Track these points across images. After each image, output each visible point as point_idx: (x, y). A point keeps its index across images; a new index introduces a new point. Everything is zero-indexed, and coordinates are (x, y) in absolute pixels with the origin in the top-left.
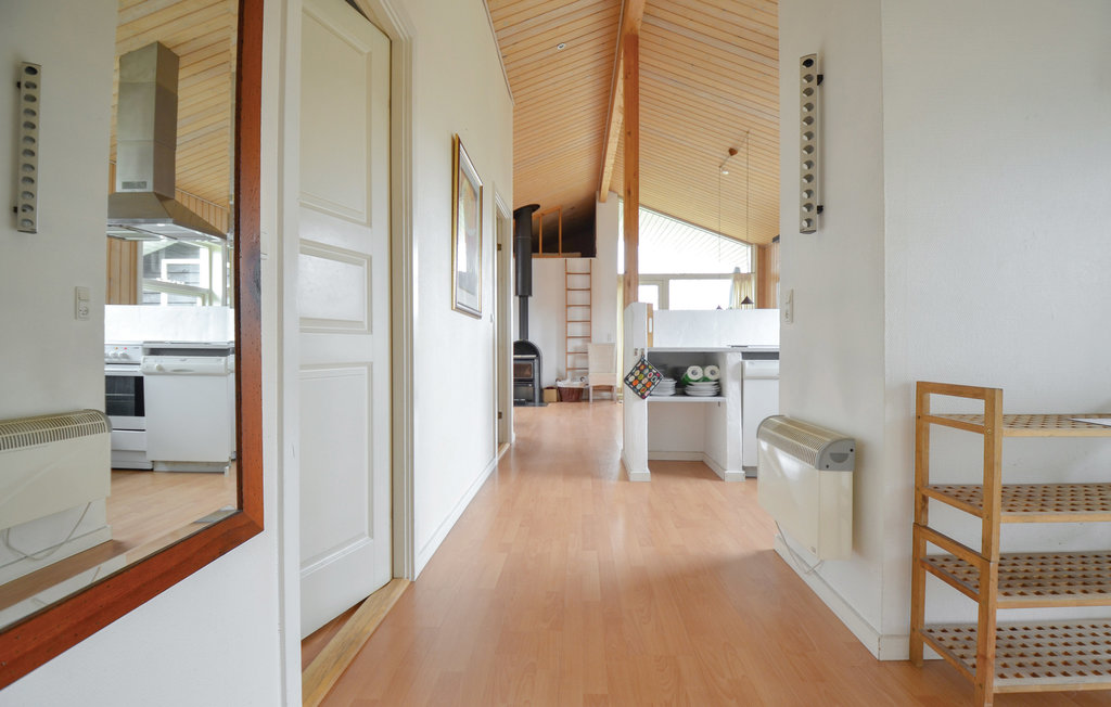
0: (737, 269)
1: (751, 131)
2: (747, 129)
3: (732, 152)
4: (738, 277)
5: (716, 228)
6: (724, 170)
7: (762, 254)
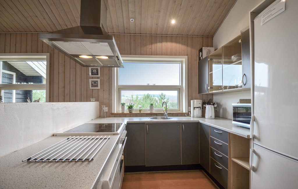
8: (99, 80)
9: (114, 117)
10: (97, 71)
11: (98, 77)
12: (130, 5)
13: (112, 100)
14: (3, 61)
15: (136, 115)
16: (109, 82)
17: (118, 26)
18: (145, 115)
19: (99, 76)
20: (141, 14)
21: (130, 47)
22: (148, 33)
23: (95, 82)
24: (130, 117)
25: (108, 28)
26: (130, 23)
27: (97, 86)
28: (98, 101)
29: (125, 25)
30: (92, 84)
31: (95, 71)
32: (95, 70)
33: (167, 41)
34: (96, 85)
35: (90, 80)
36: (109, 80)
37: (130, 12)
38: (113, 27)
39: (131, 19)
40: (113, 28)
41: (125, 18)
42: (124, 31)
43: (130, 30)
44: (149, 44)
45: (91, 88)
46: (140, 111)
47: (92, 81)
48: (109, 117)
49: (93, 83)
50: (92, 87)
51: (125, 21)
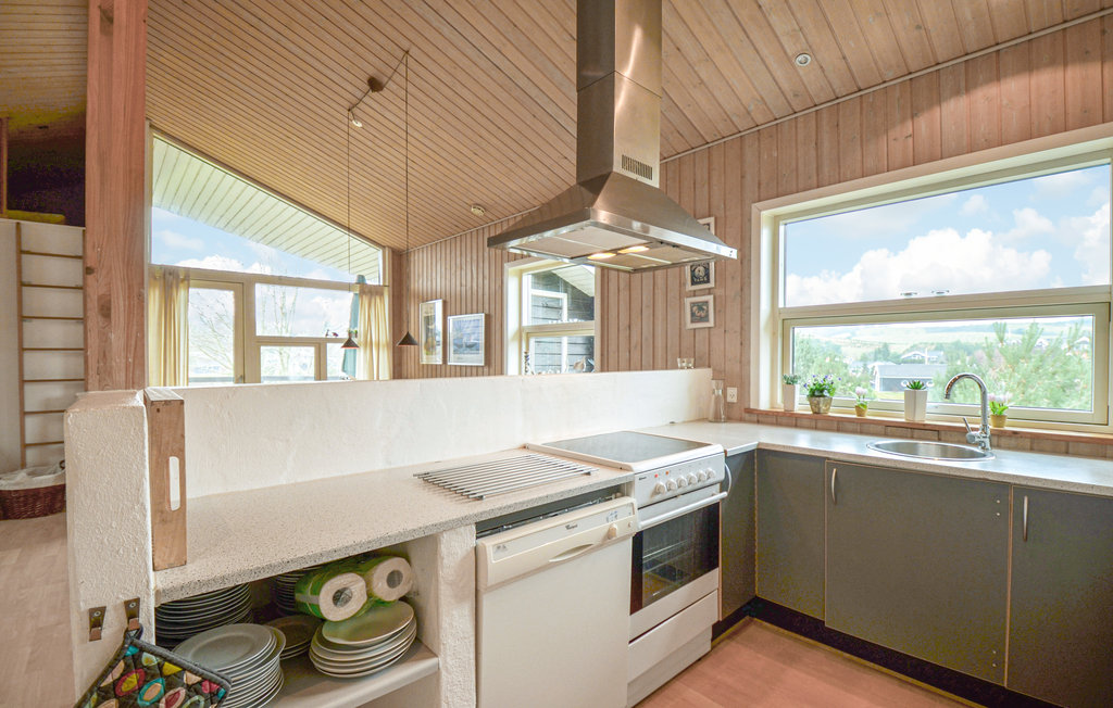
0: (361, 279)
1: (414, 51)
2: (406, 44)
3: (375, 85)
4: (364, 290)
5: (343, 219)
6: (355, 117)
7: (399, 262)
8: (710, 298)
9: (758, 422)
10: (707, 270)
11: (709, 289)
12: (774, 19)
13: (749, 362)
14: (533, 274)
15: (840, 426)
16: (742, 303)
17: (762, 98)
18: (880, 428)
19: (712, 284)
20: (829, 25)
21: (818, 157)
22: (890, 75)
23: (701, 306)
24: (816, 428)
25: (734, 119)
26: (801, 73)
27: (705, 319)
28: (709, 367)
29: (785, 86)
30: (693, 314)
31: (700, 271)
32: (702, 268)
33: (998, 77)
34: (703, 314)
35: (688, 301)
36: (741, 297)
37: (784, 40)
38: (745, 108)
39: (800, 58)
40: (749, 113)
41: (774, 66)
42: (791, 106)
43: (809, 95)
44: (903, 121)
45: (691, 326)
46: (860, 410)
47: (693, 304)
48: (741, 420)
49: (695, 308)
50: (692, 322)
51: (779, 74)
